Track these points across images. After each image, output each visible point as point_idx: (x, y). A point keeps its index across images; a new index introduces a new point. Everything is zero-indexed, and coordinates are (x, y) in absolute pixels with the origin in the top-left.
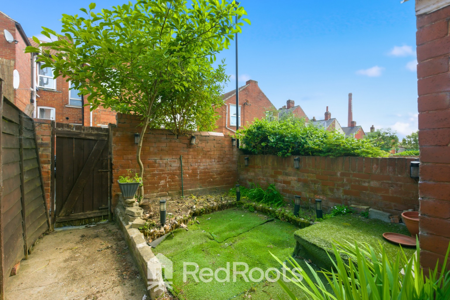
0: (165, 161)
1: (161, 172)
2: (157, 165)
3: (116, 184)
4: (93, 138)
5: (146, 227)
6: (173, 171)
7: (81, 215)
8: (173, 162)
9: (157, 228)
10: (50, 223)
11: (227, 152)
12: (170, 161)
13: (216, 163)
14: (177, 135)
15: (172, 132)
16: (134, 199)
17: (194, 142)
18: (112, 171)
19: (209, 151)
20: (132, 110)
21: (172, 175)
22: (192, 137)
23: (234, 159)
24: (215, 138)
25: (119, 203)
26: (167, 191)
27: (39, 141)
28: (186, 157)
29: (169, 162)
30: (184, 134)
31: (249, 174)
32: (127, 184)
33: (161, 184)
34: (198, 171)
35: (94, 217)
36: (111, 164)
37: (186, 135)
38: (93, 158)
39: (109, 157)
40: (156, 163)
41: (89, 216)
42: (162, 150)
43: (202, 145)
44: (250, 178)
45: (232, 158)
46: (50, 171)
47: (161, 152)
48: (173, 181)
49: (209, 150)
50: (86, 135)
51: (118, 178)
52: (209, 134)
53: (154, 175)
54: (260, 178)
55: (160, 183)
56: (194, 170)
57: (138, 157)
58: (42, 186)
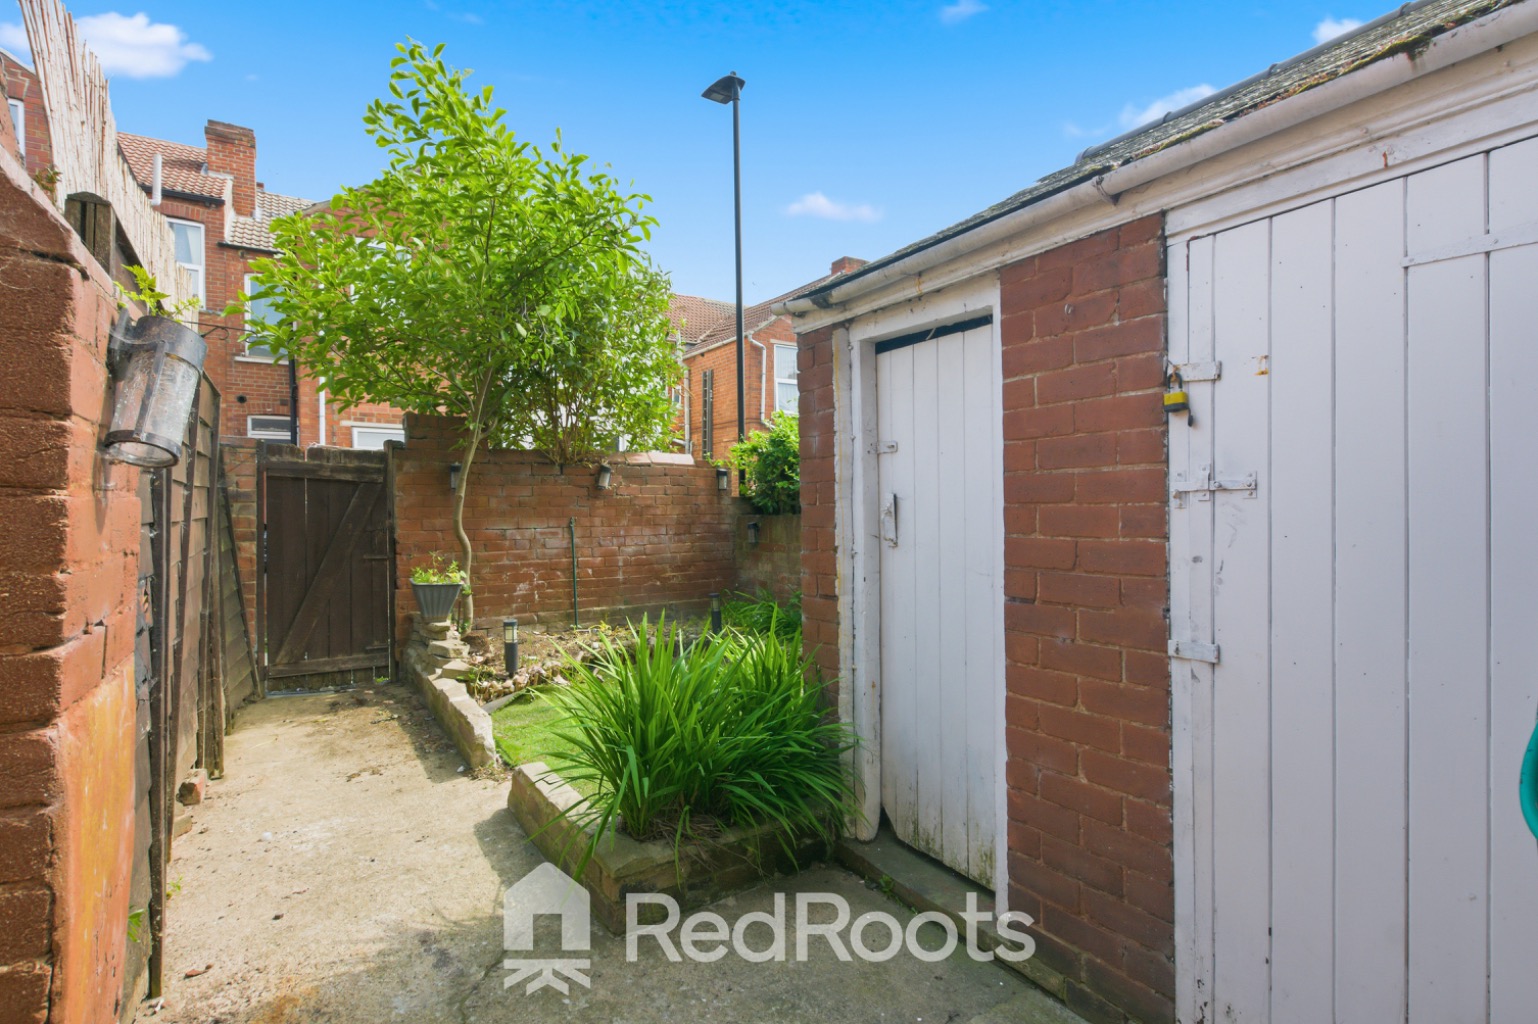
0: (528, 534)
1: (519, 563)
2: (507, 543)
3: (404, 590)
4: (348, 477)
5: (472, 676)
6: (550, 559)
7: (326, 664)
8: (549, 536)
9: (498, 680)
10: (258, 678)
11: (703, 507)
12: (542, 534)
13: (670, 539)
14: (562, 466)
15: (546, 457)
16: (448, 623)
17: (606, 482)
18: (395, 559)
19: (649, 507)
20: (442, 404)
21: (549, 569)
22: (603, 470)
23: (724, 527)
24: (667, 471)
25: (415, 637)
26: (535, 612)
27: (231, 488)
28: (585, 521)
29: (538, 536)
30: (581, 460)
31: (760, 569)
32: (431, 587)
33: (521, 592)
34: (618, 561)
35: (355, 670)
36: (394, 542)
37: (584, 463)
38: (350, 526)
39: (387, 522)
40: (506, 539)
41: (343, 667)
42: (520, 504)
43: (628, 490)
44: (762, 578)
45: (719, 524)
46: (255, 557)
47: (518, 511)
48: (550, 586)
49: (649, 502)
50: (334, 470)
51: (410, 574)
52: (649, 458)
53: (500, 570)
54: (783, 578)
55: (515, 591)
56: (610, 557)
57: (456, 522)
58: (239, 592)
